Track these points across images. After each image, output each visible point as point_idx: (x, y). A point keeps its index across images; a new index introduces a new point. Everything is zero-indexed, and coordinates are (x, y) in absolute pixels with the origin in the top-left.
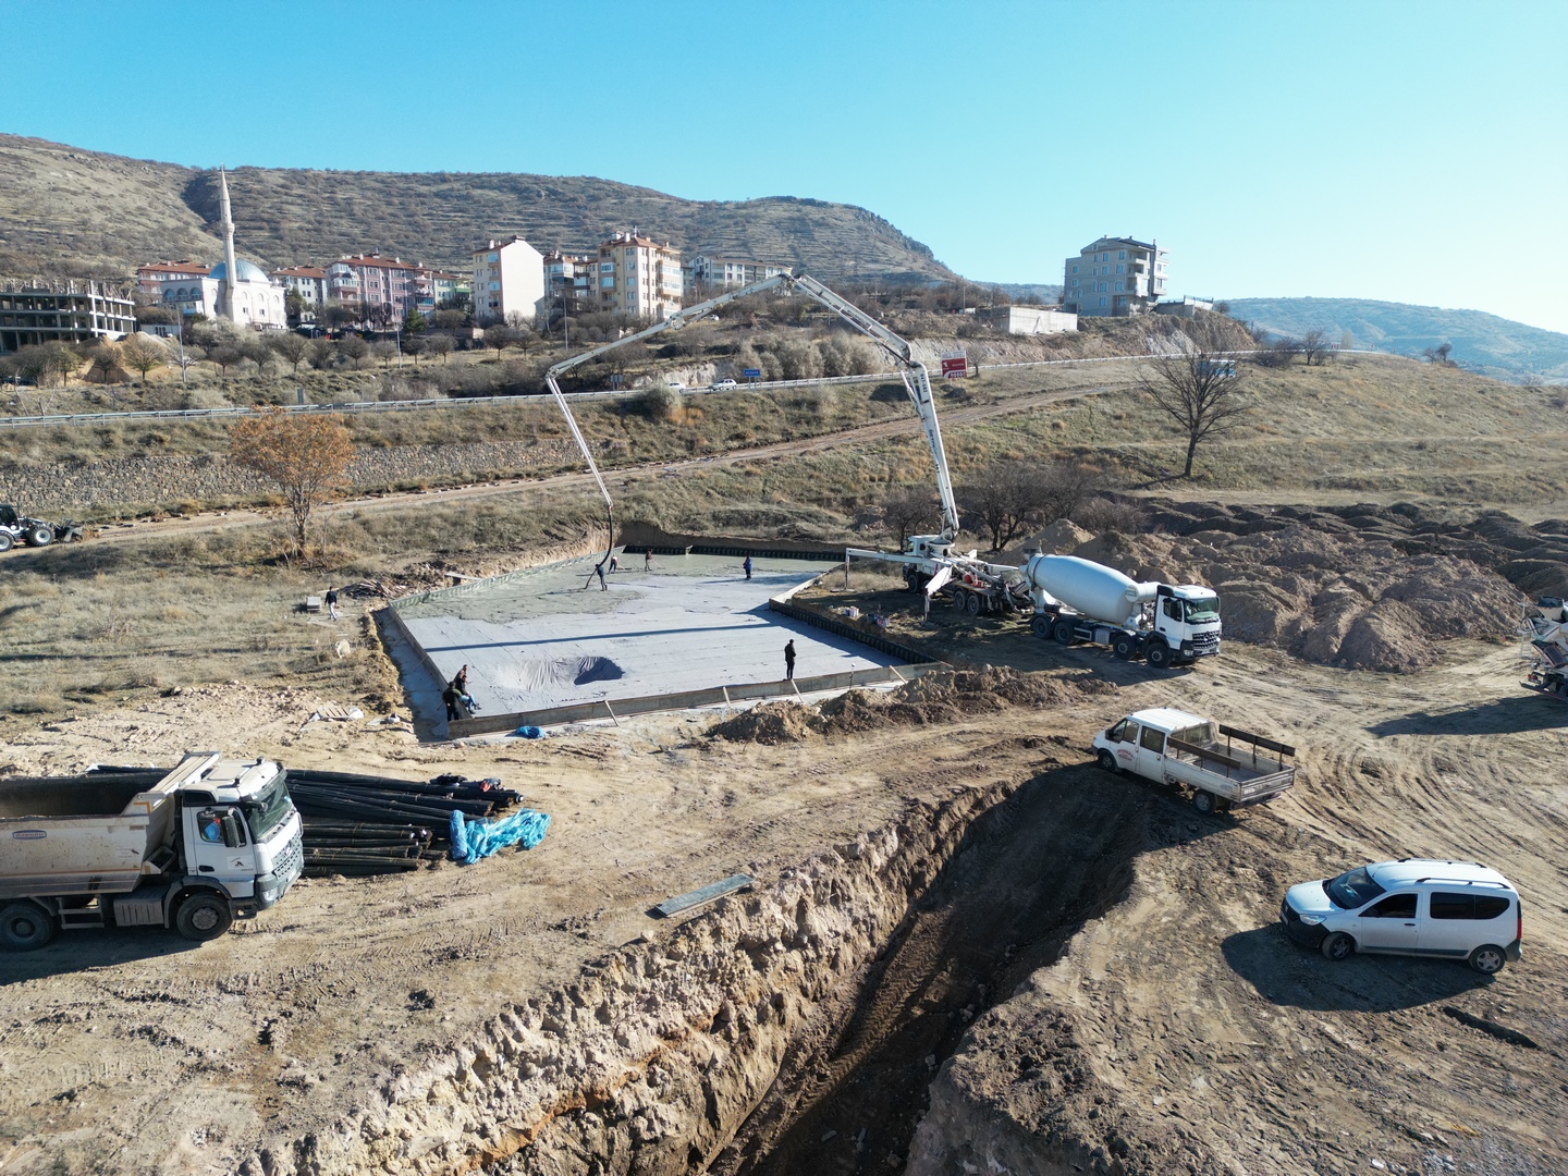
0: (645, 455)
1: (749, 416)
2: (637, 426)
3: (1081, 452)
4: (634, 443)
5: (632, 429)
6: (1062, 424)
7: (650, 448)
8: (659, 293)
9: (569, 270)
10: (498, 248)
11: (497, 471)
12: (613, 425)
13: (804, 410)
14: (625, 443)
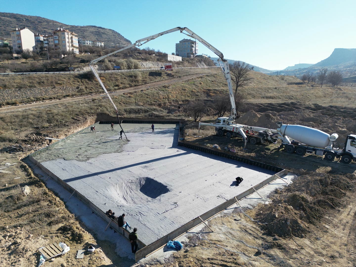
0: (91, 91)
1: (119, 80)
2: (86, 82)
3: (209, 90)
4: (86, 87)
5: (85, 83)
6: (202, 83)
7: (92, 89)
8: (72, 46)
9: (42, 38)
10: (19, 30)
11: (43, 97)
12: (79, 82)
13: (133, 78)
14: (83, 87)
